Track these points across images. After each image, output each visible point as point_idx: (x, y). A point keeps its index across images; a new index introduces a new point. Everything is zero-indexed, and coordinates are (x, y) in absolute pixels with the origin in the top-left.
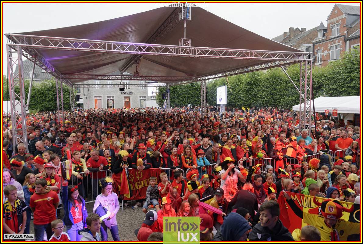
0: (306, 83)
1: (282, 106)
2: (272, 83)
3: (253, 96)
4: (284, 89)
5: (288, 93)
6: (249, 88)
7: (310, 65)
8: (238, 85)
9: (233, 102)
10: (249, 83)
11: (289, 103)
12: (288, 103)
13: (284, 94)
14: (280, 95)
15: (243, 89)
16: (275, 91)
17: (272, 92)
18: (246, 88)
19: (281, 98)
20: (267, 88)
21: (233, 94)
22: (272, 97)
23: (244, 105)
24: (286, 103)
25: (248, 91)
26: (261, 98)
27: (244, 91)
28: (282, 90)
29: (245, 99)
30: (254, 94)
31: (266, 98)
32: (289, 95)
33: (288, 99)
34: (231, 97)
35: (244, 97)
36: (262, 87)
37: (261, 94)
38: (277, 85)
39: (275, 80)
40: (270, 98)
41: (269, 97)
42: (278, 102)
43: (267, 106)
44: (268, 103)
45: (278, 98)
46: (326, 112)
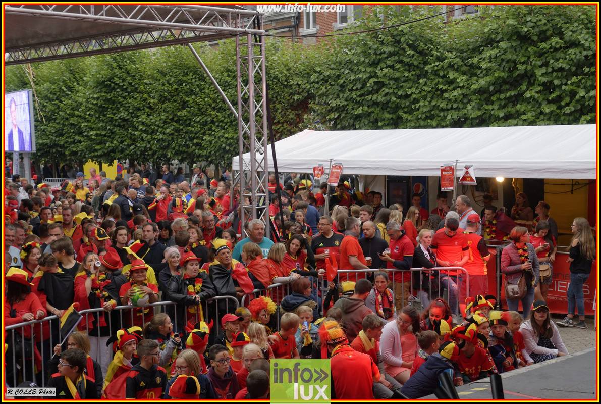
0: (252, 93)
1: (207, 157)
2: (176, 87)
3: (119, 126)
4: (210, 105)
5: (224, 117)
6: (107, 100)
7: (261, 46)
8: (70, 89)
9: (55, 145)
10: (106, 85)
11: (227, 148)
12: (225, 148)
13: (213, 122)
14: (201, 125)
15: (87, 102)
16: (184, 113)
17: (179, 114)
18: (98, 99)
19: (204, 134)
20: (163, 99)
21: (55, 119)
22: (177, 130)
23: (95, 156)
24: (220, 148)
25: (102, 110)
26: (145, 132)
27: (90, 109)
28: (207, 109)
29: (97, 135)
30: (124, 120)
31: (161, 133)
32: (226, 123)
33: (223, 137)
34: (49, 129)
35: (92, 129)
36: (145, 96)
37: (143, 118)
38: (192, 93)
39: (185, 78)
40: (172, 134)
41: (168, 131)
42: (197, 145)
43: (165, 156)
44: (167, 147)
45: (196, 134)
46: (317, 172)
